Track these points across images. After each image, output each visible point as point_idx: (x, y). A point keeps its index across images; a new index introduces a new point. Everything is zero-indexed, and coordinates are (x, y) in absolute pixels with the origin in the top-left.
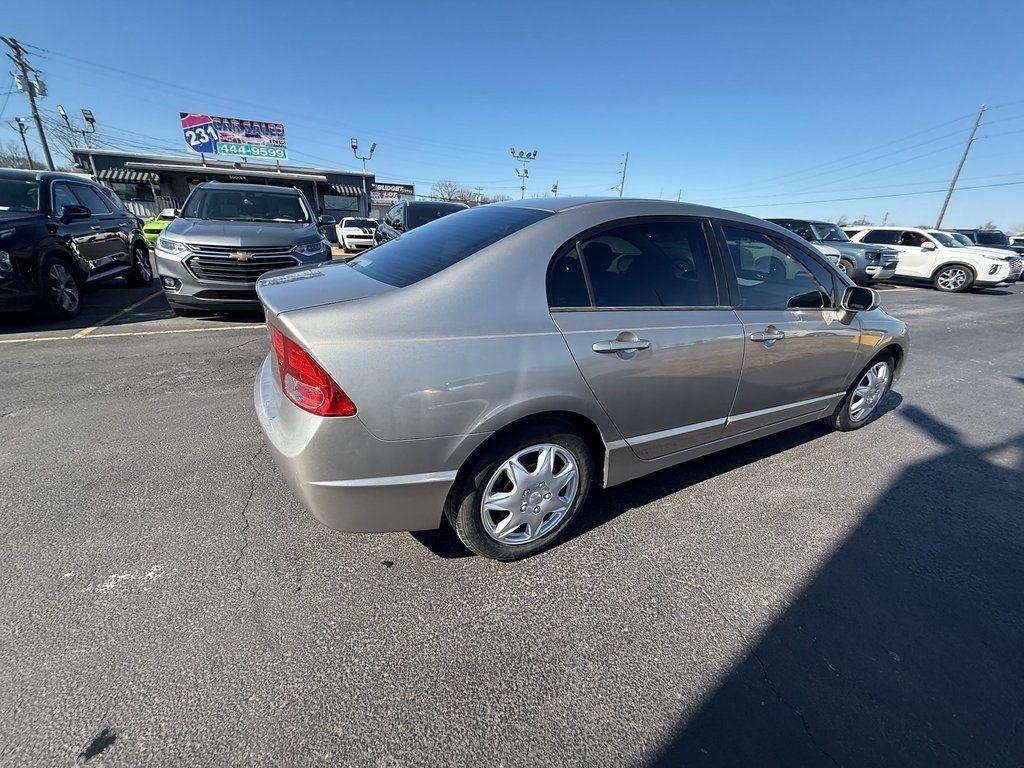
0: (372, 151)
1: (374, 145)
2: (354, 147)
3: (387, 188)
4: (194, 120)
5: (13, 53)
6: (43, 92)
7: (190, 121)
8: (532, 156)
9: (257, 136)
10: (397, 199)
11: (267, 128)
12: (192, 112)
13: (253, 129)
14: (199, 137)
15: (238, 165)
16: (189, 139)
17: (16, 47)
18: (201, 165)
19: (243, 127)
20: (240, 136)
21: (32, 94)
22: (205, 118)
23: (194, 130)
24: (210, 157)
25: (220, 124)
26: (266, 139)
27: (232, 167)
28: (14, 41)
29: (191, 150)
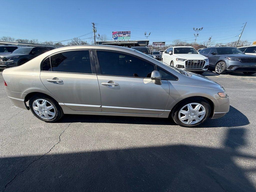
0: (149, 34)
1: (150, 33)
2: (145, 34)
3: (158, 43)
4: (115, 33)
5: (93, 25)
6: (96, 32)
7: (114, 33)
8: (201, 29)
9: (125, 35)
10: (160, 46)
11: (127, 33)
12: (115, 31)
13: (124, 33)
14: (115, 36)
15: (120, 42)
16: (113, 37)
17: (94, 24)
18: (115, 42)
19: (123, 33)
20: (122, 35)
21: (95, 32)
22: (116, 32)
23: (114, 35)
24: (116, 40)
25: (119, 33)
26: (127, 35)
27: (119, 42)
28: (93, 23)
29: (113, 39)
